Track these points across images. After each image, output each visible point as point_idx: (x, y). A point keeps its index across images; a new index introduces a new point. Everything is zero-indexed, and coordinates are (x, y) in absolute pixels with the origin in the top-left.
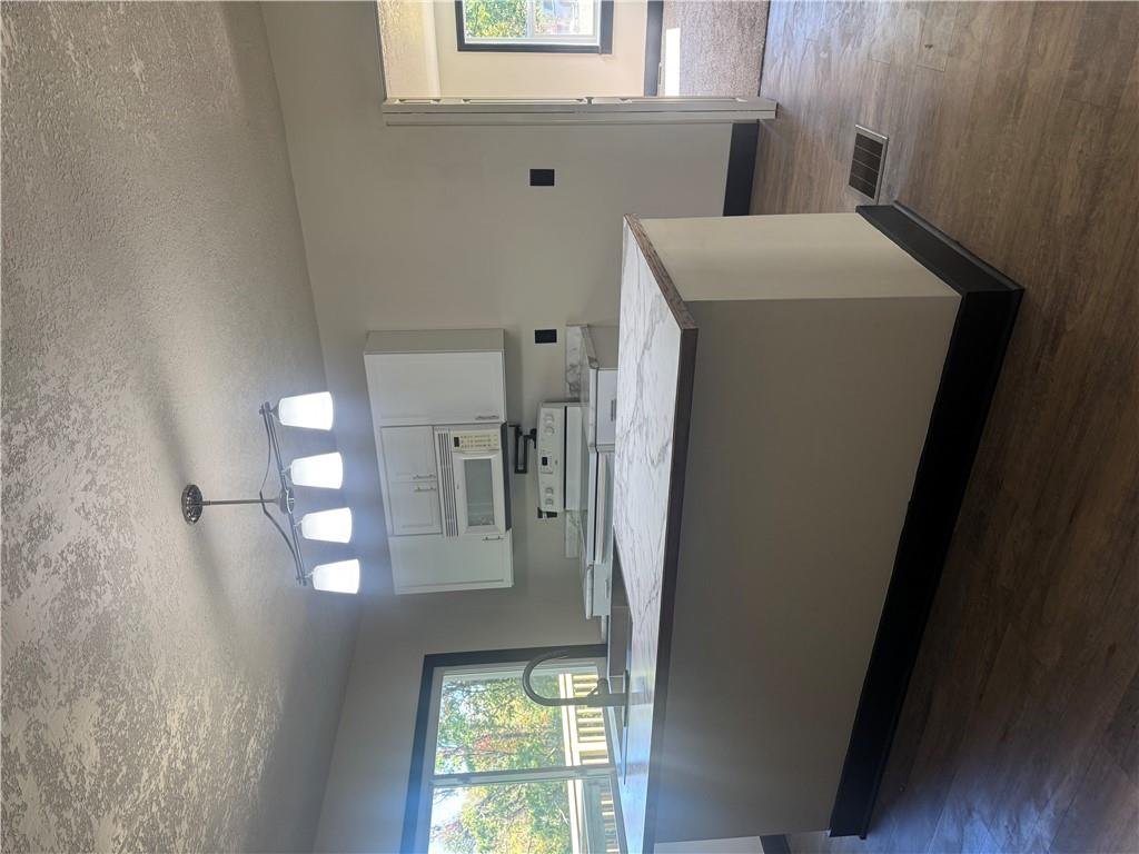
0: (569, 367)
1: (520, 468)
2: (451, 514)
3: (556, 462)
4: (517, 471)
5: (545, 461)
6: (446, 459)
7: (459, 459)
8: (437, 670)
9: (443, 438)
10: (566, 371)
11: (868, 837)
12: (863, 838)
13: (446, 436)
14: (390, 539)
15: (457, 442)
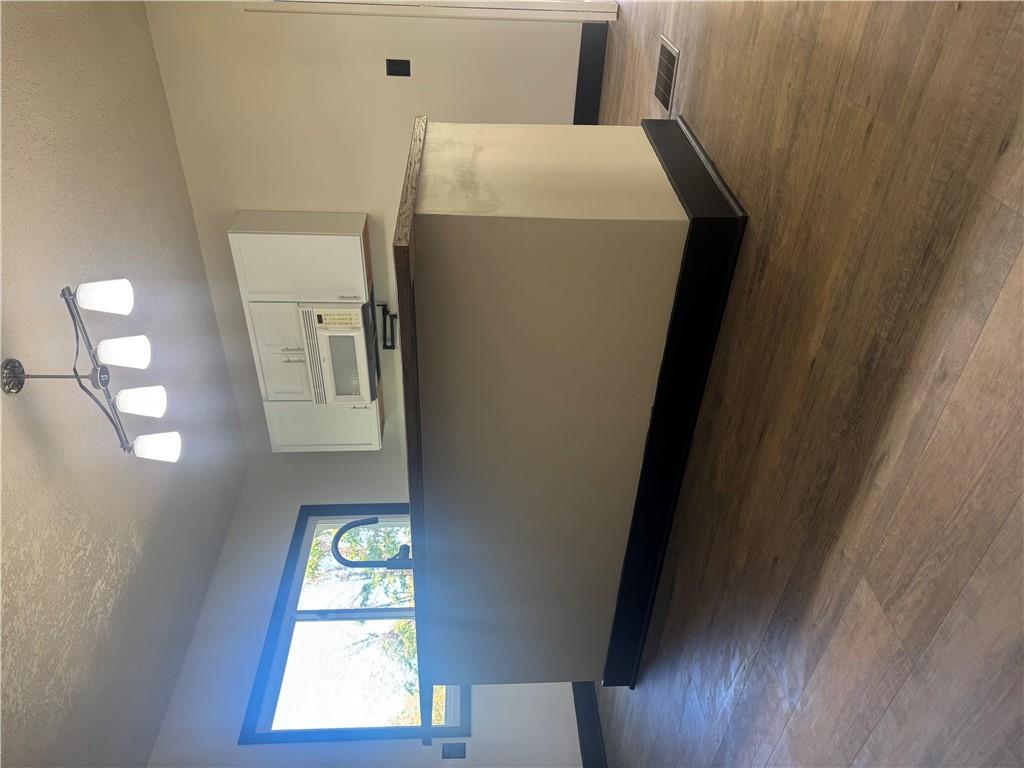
1: (389, 344)
2: (319, 384)
4: (385, 347)
6: (311, 335)
7: (323, 335)
8: (311, 519)
9: (307, 315)
11: (636, 688)
12: (632, 688)
13: (309, 313)
14: (265, 404)
15: (320, 317)
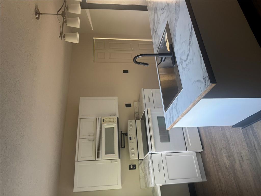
0: (135, 113)
3: (134, 138)
5: (130, 138)
10: (135, 114)
